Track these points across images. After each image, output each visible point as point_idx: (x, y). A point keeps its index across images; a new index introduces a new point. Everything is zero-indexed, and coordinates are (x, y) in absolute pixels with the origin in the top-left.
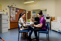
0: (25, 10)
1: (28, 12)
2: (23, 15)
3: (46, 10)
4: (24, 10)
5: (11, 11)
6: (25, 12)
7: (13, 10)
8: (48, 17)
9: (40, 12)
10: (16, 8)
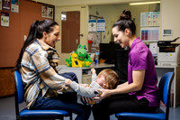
0: (53, 7)
1: (64, 16)
2: (48, 30)
3: (157, 8)
4: (47, 6)
6: (53, 14)
8: (168, 43)
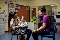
0: (29, 7)
4: (28, 7)
5: (10, 8)
7: (12, 7)
9: (42, 8)
10: (16, 5)
